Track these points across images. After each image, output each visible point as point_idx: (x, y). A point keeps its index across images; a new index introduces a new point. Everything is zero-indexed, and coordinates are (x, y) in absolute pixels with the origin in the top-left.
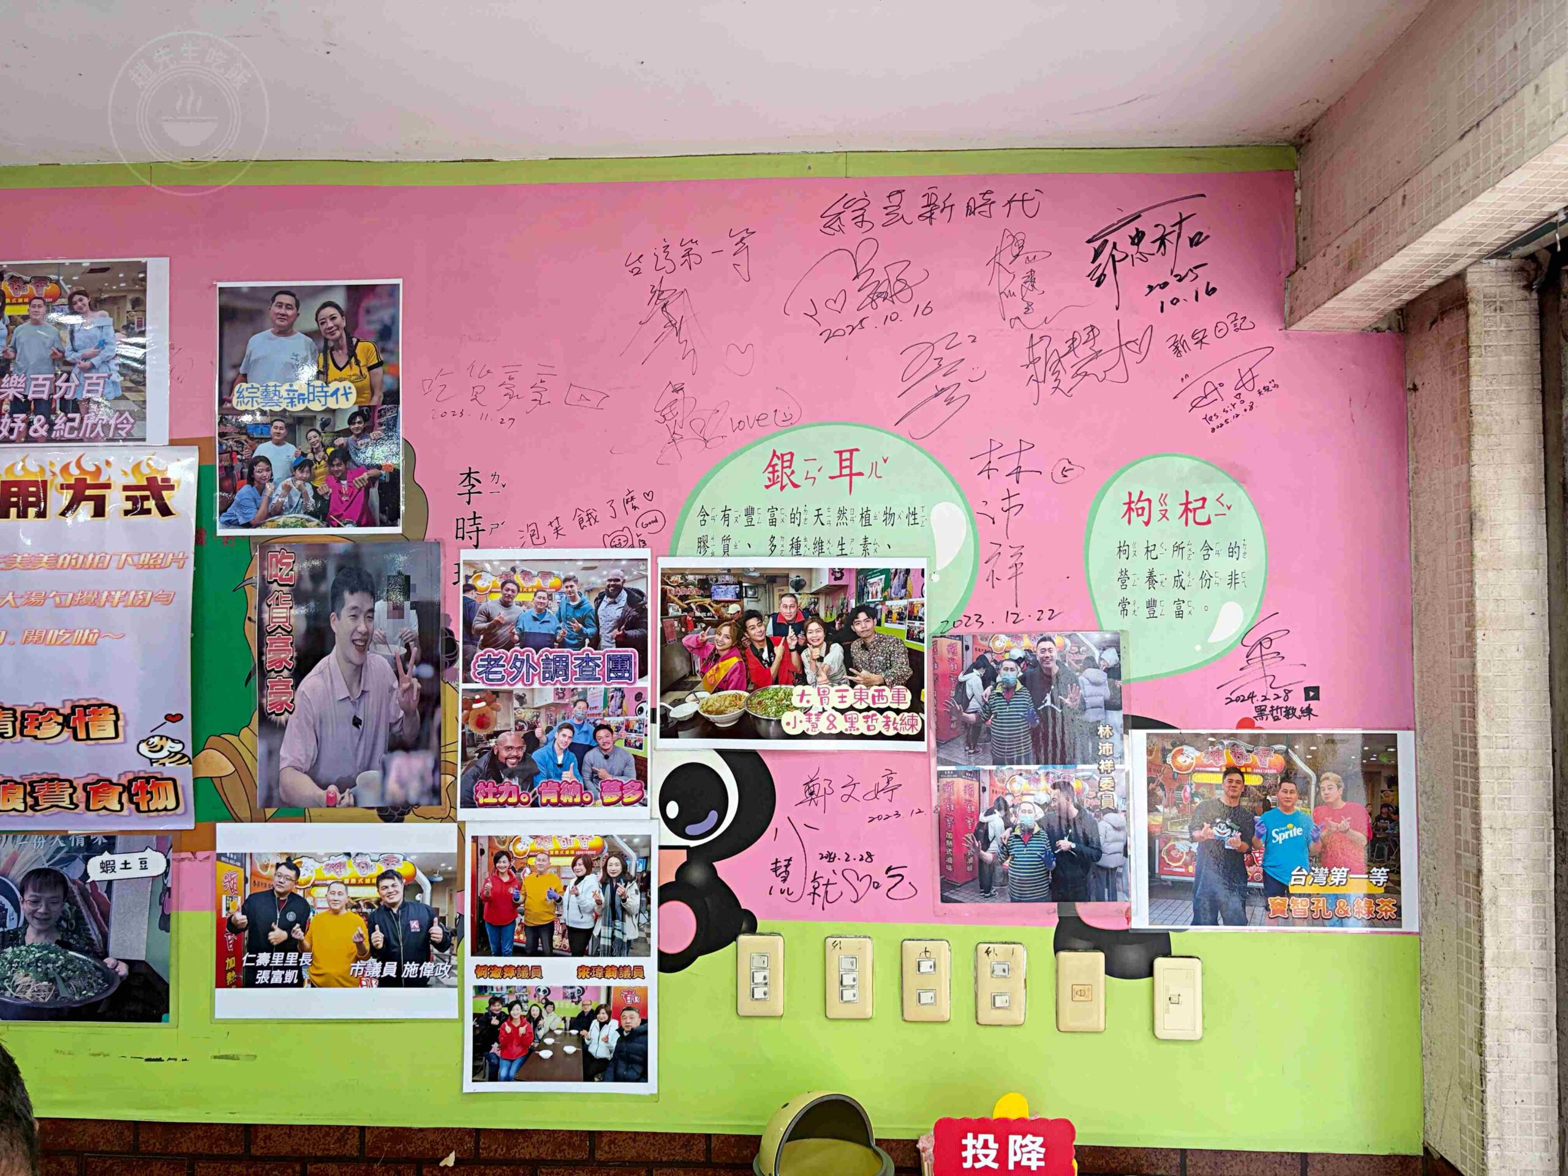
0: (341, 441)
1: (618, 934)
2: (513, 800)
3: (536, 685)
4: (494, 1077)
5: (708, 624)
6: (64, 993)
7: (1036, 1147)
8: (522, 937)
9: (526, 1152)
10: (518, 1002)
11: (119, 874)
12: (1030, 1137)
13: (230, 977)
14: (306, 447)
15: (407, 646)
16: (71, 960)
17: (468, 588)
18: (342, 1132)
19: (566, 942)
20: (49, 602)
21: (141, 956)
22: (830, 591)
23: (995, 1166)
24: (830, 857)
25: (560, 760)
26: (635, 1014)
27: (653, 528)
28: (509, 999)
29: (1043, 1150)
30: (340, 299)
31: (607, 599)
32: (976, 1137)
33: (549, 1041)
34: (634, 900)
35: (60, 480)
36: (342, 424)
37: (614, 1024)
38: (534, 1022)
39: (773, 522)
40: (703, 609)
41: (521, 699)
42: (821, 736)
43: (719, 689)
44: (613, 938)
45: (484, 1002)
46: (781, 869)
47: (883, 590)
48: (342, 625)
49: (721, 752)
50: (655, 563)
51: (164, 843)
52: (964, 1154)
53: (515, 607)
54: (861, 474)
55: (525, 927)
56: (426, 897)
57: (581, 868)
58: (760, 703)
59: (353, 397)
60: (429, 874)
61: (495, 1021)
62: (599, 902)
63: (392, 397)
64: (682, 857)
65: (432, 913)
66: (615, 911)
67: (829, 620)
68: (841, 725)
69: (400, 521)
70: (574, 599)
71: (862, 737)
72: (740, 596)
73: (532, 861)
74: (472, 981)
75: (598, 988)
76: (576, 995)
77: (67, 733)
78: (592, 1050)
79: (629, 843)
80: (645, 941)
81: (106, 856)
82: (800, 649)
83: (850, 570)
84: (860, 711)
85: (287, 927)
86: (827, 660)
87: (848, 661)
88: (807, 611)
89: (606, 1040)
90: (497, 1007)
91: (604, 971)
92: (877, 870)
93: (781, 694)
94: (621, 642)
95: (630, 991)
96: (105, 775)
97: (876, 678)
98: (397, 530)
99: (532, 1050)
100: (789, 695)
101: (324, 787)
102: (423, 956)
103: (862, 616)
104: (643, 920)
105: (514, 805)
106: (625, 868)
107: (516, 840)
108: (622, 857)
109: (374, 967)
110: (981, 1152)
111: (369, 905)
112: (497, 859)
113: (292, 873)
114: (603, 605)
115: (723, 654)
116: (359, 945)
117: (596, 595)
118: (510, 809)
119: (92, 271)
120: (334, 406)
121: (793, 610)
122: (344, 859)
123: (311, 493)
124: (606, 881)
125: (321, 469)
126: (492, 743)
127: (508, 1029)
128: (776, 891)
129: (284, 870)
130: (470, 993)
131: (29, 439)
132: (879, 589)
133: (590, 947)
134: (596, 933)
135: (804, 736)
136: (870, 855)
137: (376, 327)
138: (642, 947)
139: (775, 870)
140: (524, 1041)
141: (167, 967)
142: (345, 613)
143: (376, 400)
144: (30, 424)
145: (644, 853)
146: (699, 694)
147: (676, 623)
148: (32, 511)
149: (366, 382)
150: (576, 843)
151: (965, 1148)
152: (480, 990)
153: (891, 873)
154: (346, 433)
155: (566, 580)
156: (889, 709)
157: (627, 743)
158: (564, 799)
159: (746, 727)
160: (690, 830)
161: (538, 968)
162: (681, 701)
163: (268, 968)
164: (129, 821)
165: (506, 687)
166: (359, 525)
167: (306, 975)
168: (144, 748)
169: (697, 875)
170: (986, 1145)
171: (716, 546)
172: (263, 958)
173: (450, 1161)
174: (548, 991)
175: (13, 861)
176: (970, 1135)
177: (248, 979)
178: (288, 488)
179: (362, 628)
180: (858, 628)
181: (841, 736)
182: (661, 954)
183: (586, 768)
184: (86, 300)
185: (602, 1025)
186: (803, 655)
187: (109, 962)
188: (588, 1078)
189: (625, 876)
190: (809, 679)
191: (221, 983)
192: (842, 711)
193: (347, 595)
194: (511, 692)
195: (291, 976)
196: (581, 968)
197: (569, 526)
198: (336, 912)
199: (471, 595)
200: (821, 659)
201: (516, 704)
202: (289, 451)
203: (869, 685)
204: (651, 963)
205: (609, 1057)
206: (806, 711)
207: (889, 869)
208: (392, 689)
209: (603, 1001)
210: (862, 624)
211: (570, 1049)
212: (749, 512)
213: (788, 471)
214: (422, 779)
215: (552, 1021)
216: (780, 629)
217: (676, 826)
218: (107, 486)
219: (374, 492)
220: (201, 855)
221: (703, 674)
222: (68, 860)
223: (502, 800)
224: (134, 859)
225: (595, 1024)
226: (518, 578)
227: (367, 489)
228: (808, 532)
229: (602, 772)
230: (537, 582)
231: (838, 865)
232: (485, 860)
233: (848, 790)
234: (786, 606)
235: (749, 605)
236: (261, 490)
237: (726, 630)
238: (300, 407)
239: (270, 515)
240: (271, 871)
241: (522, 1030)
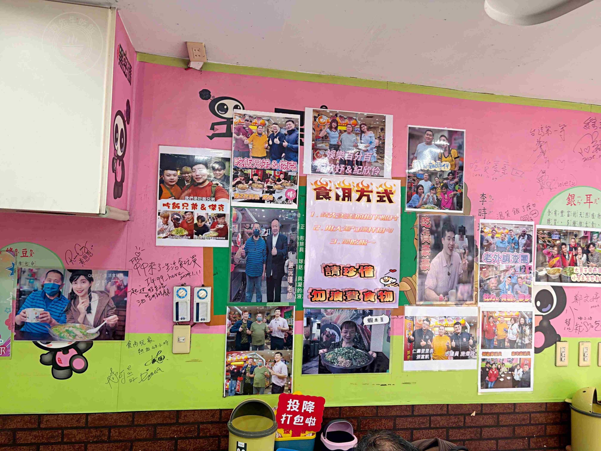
0: (445, 181)
1: (523, 342)
2: (494, 300)
3: (500, 264)
4: (487, 388)
5: (551, 246)
6: (355, 364)
8: (496, 343)
9: (496, 410)
10: (494, 363)
11: (374, 323)
13: (409, 357)
14: (434, 183)
15: (465, 250)
16: (357, 352)
17: (482, 232)
18: (441, 406)
19: (509, 344)
20: (352, 230)
21: (381, 351)
22: (585, 238)
24: (581, 318)
25: (507, 287)
26: (527, 366)
27: (535, 215)
28: (492, 363)
30: (446, 134)
31: (521, 237)
33: (503, 375)
34: (528, 331)
35: (356, 189)
36: (446, 176)
37: (521, 370)
38: (499, 369)
39: (568, 216)
40: (549, 241)
41: (496, 268)
42: (581, 282)
43: (553, 267)
44: (522, 343)
45: (484, 363)
46: (568, 322)
47: (597, 238)
48: (445, 242)
49: (553, 287)
50: (535, 227)
51: (388, 313)
53: (495, 238)
54: (592, 202)
55: (497, 340)
56: (468, 331)
57: (513, 321)
58: (565, 272)
59: (449, 167)
60: (469, 323)
61: (487, 370)
62: (518, 332)
63: (461, 168)
64: (541, 318)
65: (470, 335)
66: (522, 334)
67: (583, 247)
68: (585, 279)
69: (463, 209)
70: (512, 237)
71: (590, 282)
72: (560, 238)
73: (499, 319)
74: (481, 357)
75: (517, 359)
76: (510, 361)
77: (358, 275)
78: (515, 378)
79: (526, 314)
80: (530, 344)
81: (370, 317)
82: (576, 255)
83: (589, 232)
84: (590, 275)
85: (426, 340)
86: (583, 259)
87: (588, 259)
88: (578, 244)
89: (519, 375)
90: (488, 365)
91: (519, 353)
92: (592, 322)
93: (571, 269)
94: (525, 251)
95: (526, 359)
96: (370, 289)
97: (594, 265)
98: (462, 212)
99: (498, 379)
100: (573, 269)
101: (438, 295)
102: (467, 350)
103: (591, 246)
104: (530, 338)
105: (494, 301)
106: (525, 321)
107: (495, 312)
108: (525, 318)
109: (452, 353)
111: (452, 334)
112: (489, 319)
113: (428, 323)
114: (520, 239)
115: (555, 256)
116: (448, 346)
117: (518, 236)
118: (493, 303)
119: (368, 117)
120: (443, 170)
121: (574, 243)
122: (444, 318)
123: (436, 198)
124: (520, 325)
125: (439, 190)
126: (488, 282)
127: (491, 372)
128: (566, 329)
129: (425, 322)
130: (480, 361)
131: (345, 174)
132: (596, 237)
133: (515, 346)
134: (517, 342)
135: (576, 282)
136: (591, 318)
137: (457, 145)
138: (530, 346)
139: (566, 322)
140: (495, 375)
141: (389, 354)
142: (446, 238)
143: (457, 169)
144: (346, 168)
145: (531, 317)
146: (547, 268)
147: (541, 246)
148: (346, 199)
149: (454, 162)
150: (511, 314)
152: (483, 360)
153: (596, 323)
154: (447, 179)
155: (510, 230)
156: (597, 274)
157: (526, 283)
158: (508, 300)
159: (561, 279)
160: (543, 310)
161: (501, 353)
162: (542, 270)
163: (420, 354)
164: (377, 305)
165: (492, 264)
166: (450, 209)
167: (432, 356)
168: (382, 281)
169: (545, 324)
171: (552, 222)
172: (419, 351)
173: (474, 414)
174: (503, 360)
175: (338, 318)
177: (414, 358)
178: (428, 196)
179: (451, 243)
180: (590, 249)
181: (585, 282)
182: (535, 348)
183: (515, 290)
184: (366, 127)
185: (518, 370)
186: (577, 257)
187: (370, 353)
188: (514, 387)
189: (525, 324)
190: (578, 264)
191: (406, 359)
192: (586, 275)
193: (446, 232)
194: (493, 266)
195: (427, 356)
196: (513, 352)
197: (511, 214)
198: (441, 336)
199: (483, 234)
200: (581, 259)
201: (495, 269)
202: (429, 184)
203: (592, 267)
204: (532, 350)
205: (520, 380)
206: (577, 274)
208: (460, 264)
209: (518, 363)
210: (591, 248)
211: (509, 378)
212: (562, 212)
213: (573, 200)
214: (468, 293)
215: (504, 369)
216: (571, 250)
217: (539, 309)
218: (372, 192)
219: (455, 199)
220: (400, 317)
221: (549, 262)
222: (357, 318)
223: (491, 300)
224: (379, 318)
225: (516, 370)
226: (496, 229)
227: (453, 197)
228: (578, 219)
229: (519, 292)
230: (502, 231)
231: (583, 321)
232: (486, 319)
233: (586, 299)
234: (572, 242)
235: (563, 241)
236: (420, 196)
237: (556, 249)
238: (432, 169)
239: (422, 205)
240: (422, 322)
241: (495, 372)
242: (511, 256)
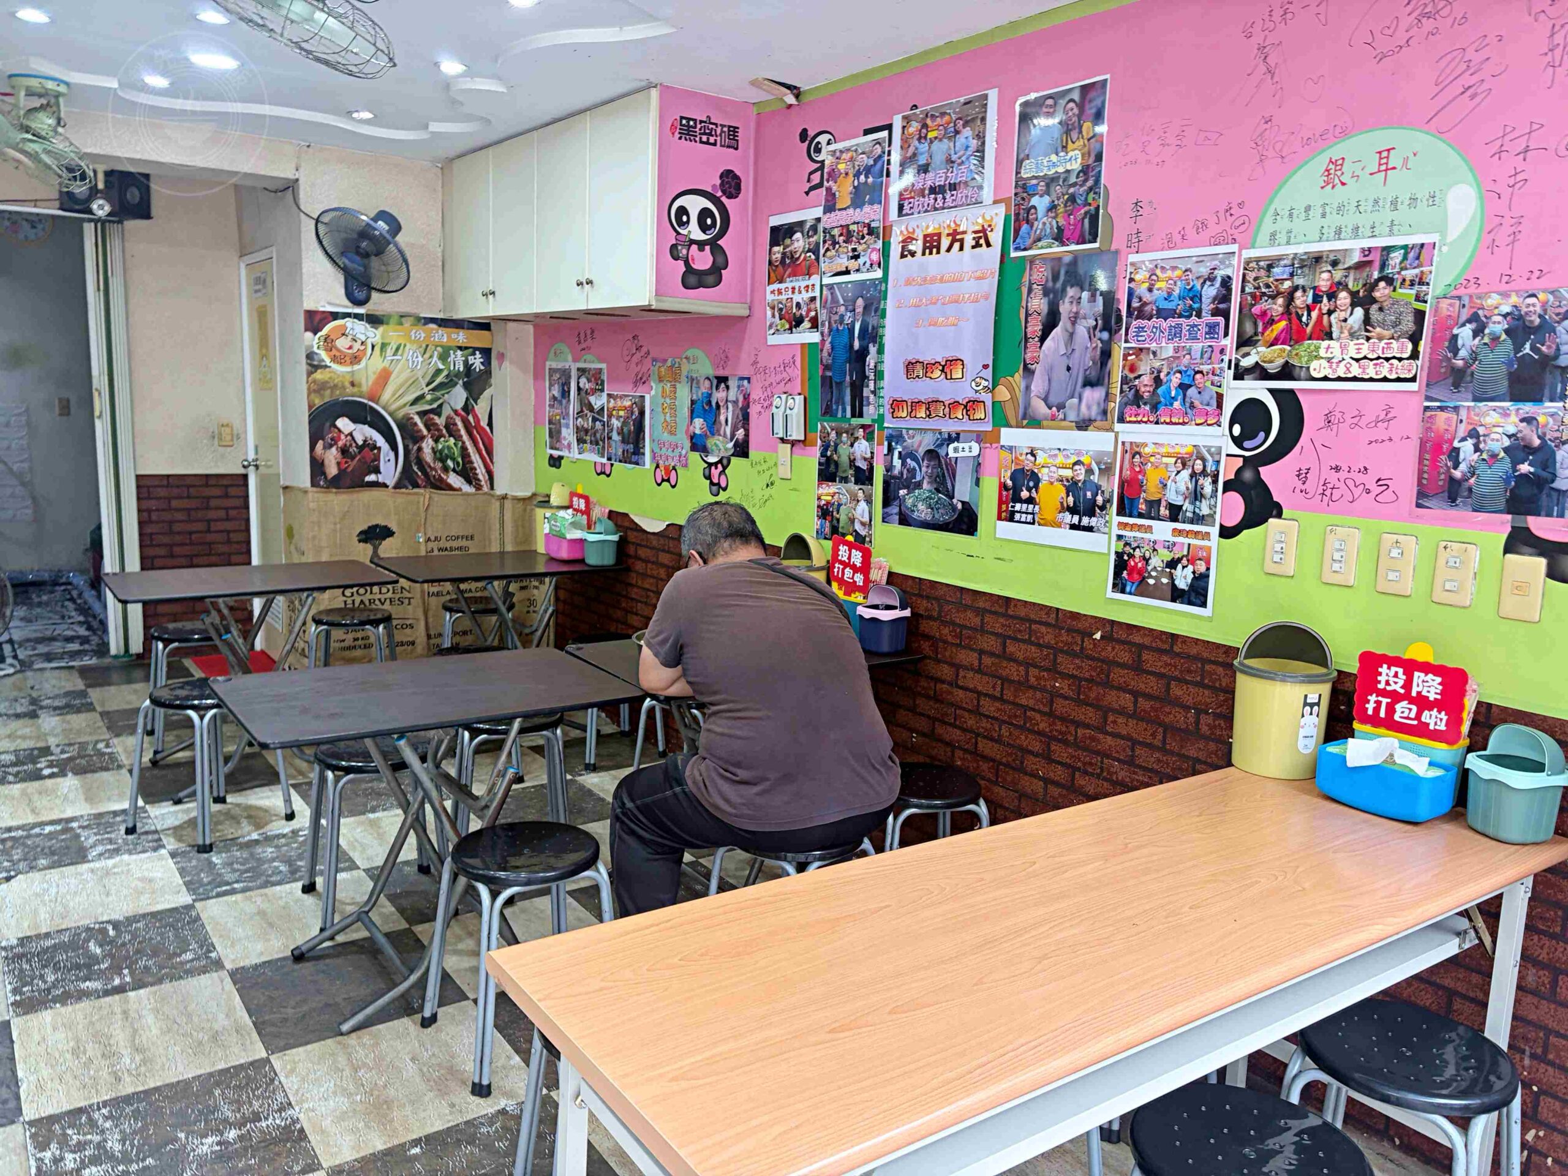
0: (1072, 190)
1: (1197, 510)
2: (1145, 419)
3: (1164, 344)
4: (1123, 591)
5: (1270, 297)
6: (937, 516)
7: (1435, 684)
8: (1143, 507)
9: (1137, 639)
10: (1138, 547)
11: (960, 454)
12: (1430, 676)
13: (1004, 514)
14: (1054, 196)
15: (1096, 320)
16: (939, 499)
17: (1131, 280)
18: (1048, 609)
19: (1167, 512)
20: (940, 302)
21: (967, 499)
22: (1360, 266)
23: (1402, 691)
24: (1337, 469)
25: (1173, 394)
26: (1203, 563)
27: (1242, 228)
28: (1134, 545)
29: (1440, 687)
30: (1076, 96)
31: (1208, 283)
32: (1389, 668)
33: (1154, 574)
34: (1208, 489)
35: (947, 232)
36: (1073, 179)
37: (1190, 568)
38: (1146, 560)
39: (1324, 215)
40: (1268, 286)
41: (1154, 353)
42: (1339, 379)
43: (1272, 345)
44: (1194, 512)
45: (1121, 544)
46: (1302, 475)
47: (1401, 263)
48: (1065, 308)
49: (1271, 391)
50: (1240, 256)
51: (980, 437)
52: (1379, 678)
53: (1155, 291)
54: (1394, 168)
55: (1146, 501)
56: (1095, 478)
57: (1179, 465)
58: (1297, 354)
59: (1079, 161)
60: (1098, 464)
61: (1126, 558)
62: (1188, 488)
63: (1099, 158)
65: (1098, 487)
66: (1196, 495)
67: (1355, 289)
68: (1355, 371)
69: (1098, 239)
70: (1188, 284)
71: (1371, 380)
72: (1292, 275)
73: (1152, 459)
74: (1115, 531)
75: (1183, 544)
76: (1170, 547)
77: (943, 376)
78: (1177, 582)
79: (1209, 451)
80: (1212, 516)
81: (956, 444)
82: (1330, 313)
83: (1376, 248)
84: (1371, 360)
85: (1029, 490)
86: (1350, 321)
87: (1367, 321)
88: (1339, 283)
89: (1185, 578)
90: (1128, 549)
91: (1187, 533)
92: (1370, 481)
93: (1312, 348)
94: (1215, 313)
95: (1201, 548)
96: (957, 399)
97: (1387, 333)
98: (1096, 245)
99: (1144, 578)
100: (1317, 348)
101: (1050, 408)
102: (1092, 514)
103: (1382, 284)
104: (1213, 503)
105: (1146, 422)
106: (1205, 466)
107: (1145, 445)
108: (1204, 460)
109: (1068, 518)
110: (1392, 680)
111: (1068, 481)
112: (1133, 457)
113: (1033, 459)
114: (1206, 287)
115: (1276, 319)
116: (1062, 503)
117: (1201, 281)
118: (1143, 425)
119: (966, 104)
120: (1069, 168)
121: (1329, 283)
122: (1057, 452)
123: (1055, 226)
124: (1193, 475)
125: (1061, 209)
126: (1137, 382)
127: (1132, 563)
128: (1297, 491)
129: (1029, 456)
130: (1114, 538)
131: (936, 209)
132: (1398, 261)
133: (1180, 517)
134: (1184, 508)
135: (1325, 379)
136: (1366, 469)
137: (1094, 111)
138: (1210, 519)
139: (1298, 476)
140: (1140, 572)
141: (977, 507)
142: (1067, 300)
143: (1091, 161)
144: (936, 200)
145: (1217, 458)
146: (1259, 349)
147: (1249, 298)
148: (935, 250)
149: (1086, 149)
150: (1178, 449)
151: (1380, 674)
152: (1120, 537)
153: (1380, 483)
154: (1074, 185)
155: (1186, 271)
156: (1394, 358)
157: (1213, 384)
158: (1174, 420)
159: (1287, 372)
160: (1247, 444)
161: (1150, 527)
162: (1248, 354)
163: (1019, 512)
164: (966, 426)
165: (1147, 346)
166: (1078, 243)
167: (1037, 519)
168: (973, 384)
169: (1248, 475)
170: (1396, 675)
171: (1282, 238)
172: (1018, 506)
173: (1098, 636)
174: (1155, 542)
176: (1385, 666)
177: (1011, 518)
178: (1044, 224)
179: (1074, 310)
180: (1377, 294)
181: (1355, 379)
182: (1222, 526)
183: (1187, 400)
184: (961, 122)
185: (1184, 567)
186: (1333, 317)
187: (955, 501)
188: (1173, 600)
189: (1204, 473)
190: (1334, 335)
191: (1000, 518)
192: (1357, 360)
193: (1068, 289)
194: (1148, 349)
195: (1030, 518)
196: (1174, 530)
197: (1191, 233)
198: (1052, 483)
199: (1132, 285)
200: (1345, 320)
201: (1151, 356)
202: (1046, 200)
203: (1380, 339)
204: (1215, 531)
205: (1186, 588)
206: (1329, 360)
207: (1379, 480)
208: (1087, 348)
209: (1185, 553)
210: (1382, 291)
211: (1165, 581)
212: (1308, 209)
213: (1339, 173)
214: (1099, 404)
215: (1156, 562)
216: (1317, 299)
217: (1238, 441)
218: (964, 233)
219: (1087, 221)
220: (994, 445)
221: (1263, 334)
222: (940, 446)
223: (1139, 419)
224: (966, 446)
225: (1180, 566)
226: (1158, 272)
227: (1083, 219)
228: (1348, 221)
229: (1197, 403)
230: (1169, 273)
231: (1343, 475)
232: (1127, 456)
233: (1355, 420)
234: (1323, 281)
235: (1299, 281)
236: (1032, 226)
237: (1280, 301)
238: (1053, 171)
239: (1035, 242)
240: (1024, 457)
241: (1140, 565)
242: (1184, 325)
